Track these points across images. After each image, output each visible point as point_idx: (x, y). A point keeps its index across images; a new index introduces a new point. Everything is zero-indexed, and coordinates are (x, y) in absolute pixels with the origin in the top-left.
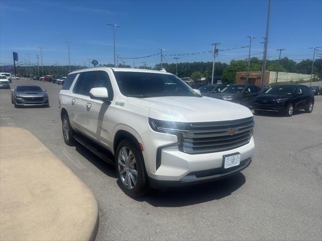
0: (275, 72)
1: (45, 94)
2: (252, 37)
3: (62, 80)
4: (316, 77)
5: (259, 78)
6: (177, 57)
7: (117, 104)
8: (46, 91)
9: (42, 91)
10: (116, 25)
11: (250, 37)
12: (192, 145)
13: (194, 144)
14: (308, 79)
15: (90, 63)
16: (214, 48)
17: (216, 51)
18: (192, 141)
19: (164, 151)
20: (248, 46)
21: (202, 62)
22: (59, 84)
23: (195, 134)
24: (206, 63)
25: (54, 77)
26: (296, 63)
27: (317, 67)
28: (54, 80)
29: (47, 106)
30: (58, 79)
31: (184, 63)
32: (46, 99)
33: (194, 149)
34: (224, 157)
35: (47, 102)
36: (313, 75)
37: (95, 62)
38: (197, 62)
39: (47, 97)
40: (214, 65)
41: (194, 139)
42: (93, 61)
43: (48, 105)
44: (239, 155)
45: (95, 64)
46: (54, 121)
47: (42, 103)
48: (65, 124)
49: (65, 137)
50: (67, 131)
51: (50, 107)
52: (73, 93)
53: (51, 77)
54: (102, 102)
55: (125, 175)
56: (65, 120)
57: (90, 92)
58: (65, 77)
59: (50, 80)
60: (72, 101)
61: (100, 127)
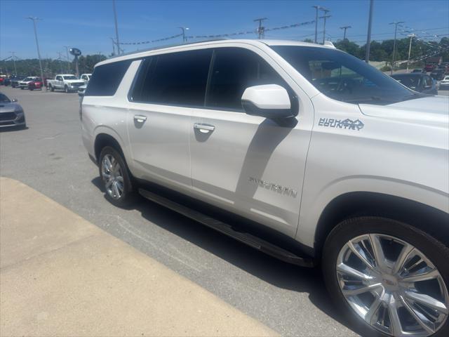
1: (18, 107)
2: (319, 7)
3: (27, 82)
4: (388, 65)
8: (16, 101)
9: (10, 101)
11: (317, 8)
15: (70, 54)
16: (259, 26)
17: (262, 29)
22: (22, 88)
25: (12, 78)
26: (358, 46)
27: (386, 51)
28: (13, 83)
29: (23, 127)
30: (20, 80)
32: (21, 114)
35: (23, 119)
36: (384, 62)
37: (76, 52)
39: (21, 111)
42: (74, 50)
43: (25, 125)
45: (76, 55)
46: (53, 154)
47: (14, 122)
48: (109, 165)
49: (110, 191)
50: (115, 180)
51: (27, 128)
52: (130, 100)
53: (7, 77)
54: (259, 120)
55: (368, 298)
56: (110, 159)
57: (242, 98)
58: (33, 78)
59: (6, 83)
60: (135, 120)
61: (252, 179)
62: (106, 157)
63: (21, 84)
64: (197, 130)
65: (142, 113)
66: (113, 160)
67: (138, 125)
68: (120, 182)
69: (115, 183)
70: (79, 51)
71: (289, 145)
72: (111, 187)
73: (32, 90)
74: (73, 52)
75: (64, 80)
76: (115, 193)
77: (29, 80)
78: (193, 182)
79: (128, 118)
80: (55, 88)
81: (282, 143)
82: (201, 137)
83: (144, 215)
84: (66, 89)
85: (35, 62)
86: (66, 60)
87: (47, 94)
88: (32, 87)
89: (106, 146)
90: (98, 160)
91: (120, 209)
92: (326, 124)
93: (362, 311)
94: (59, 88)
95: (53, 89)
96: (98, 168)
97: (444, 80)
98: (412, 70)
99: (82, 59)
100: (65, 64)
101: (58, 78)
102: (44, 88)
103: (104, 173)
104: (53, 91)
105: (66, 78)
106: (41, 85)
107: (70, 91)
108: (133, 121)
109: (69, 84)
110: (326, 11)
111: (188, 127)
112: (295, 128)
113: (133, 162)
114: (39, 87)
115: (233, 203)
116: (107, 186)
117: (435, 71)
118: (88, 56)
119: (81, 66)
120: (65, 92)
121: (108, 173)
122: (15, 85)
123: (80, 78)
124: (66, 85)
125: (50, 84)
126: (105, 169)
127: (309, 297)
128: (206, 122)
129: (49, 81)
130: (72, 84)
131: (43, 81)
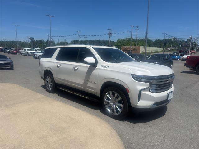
0: (143, 47)
1: (11, 61)
2: (133, 26)
3: (11, 51)
5: (134, 50)
6: (86, 36)
7: (102, 66)
8: (10, 58)
9: (8, 59)
10: (51, 16)
11: (132, 26)
12: (155, 88)
13: (156, 87)
14: (160, 51)
15: (29, 40)
16: (109, 32)
17: (111, 33)
18: (156, 86)
19: (142, 92)
20: (131, 31)
21: (100, 40)
22: (9, 53)
23: (158, 82)
24: (102, 41)
26: (152, 41)
30: (8, 50)
31: (89, 41)
32: (12, 63)
33: (156, 90)
34: (168, 94)
35: (13, 66)
36: (162, 48)
38: (97, 40)
39: (12, 62)
40: (109, 42)
41: (157, 85)
43: (13, 68)
44: (173, 93)
45: (32, 40)
46: (26, 78)
47: (9, 66)
48: (48, 79)
49: (48, 88)
50: (50, 84)
51: (14, 69)
52: (56, 60)
53: (2, 48)
54: (89, 66)
55: (110, 107)
56: (49, 77)
57: (84, 60)
58: (13, 49)
59: (2, 51)
60: (57, 65)
61: (87, 80)
62: (47, 77)
63: (8, 51)
64: (74, 68)
65: (59, 63)
66: (50, 78)
67: (58, 67)
68: (51, 85)
69: (50, 85)
70: (33, 38)
71: (95, 72)
72: (48, 87)
73: (13, 54)
74: (31, 39)
75: (27, 51)
76: (49, 88)
77: (11, 50)
78: (73, 82)
79: (55, 65)
80: (23, 53)
81: (94, 71)
82: (75, 70)
83: (58, 95)
84: (27, 54)
85: (13, 42)
86: (28, 42)
87: (19, 56)
88: (13, 53)
89: (48, 74)
90: (44, 79)
91: (50, 93)
92: (102, 67)
93: (109, 110)
94: (25, 54)
95: (22, 54)
96: (44, 81)
97: (184, 57)
98: (173, 52)
99: (34, 42)
100: (27, 43)
101: (24, 50)
102: (18, 54)
103: (46, 82)
104: (21, 55)
105: (28, 50)
106: (17, 52)
107: (29, 55)
108: (57, 66)
109: (29, 52)
110: (138, 27)
111: (72, 67)
112: (97, 68)
113: (56, 78)
114: (16, 53)
115: (82, 87)
116: (47, 86)
117: (183, 53)
118: (37, 41)
119: (33, 45)
120: (27, 55)
121: (48, 82)
122: (5, 52)
123: (33, 50)
124: (27, 53)
125: (21, 52)
126: (47, 81)
127: (100, 111)
128: (77, 66)
129: (20, 51)
130: (30, 52)
131: (18, 51)
